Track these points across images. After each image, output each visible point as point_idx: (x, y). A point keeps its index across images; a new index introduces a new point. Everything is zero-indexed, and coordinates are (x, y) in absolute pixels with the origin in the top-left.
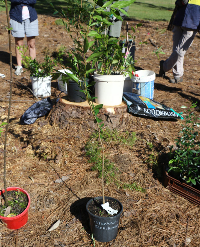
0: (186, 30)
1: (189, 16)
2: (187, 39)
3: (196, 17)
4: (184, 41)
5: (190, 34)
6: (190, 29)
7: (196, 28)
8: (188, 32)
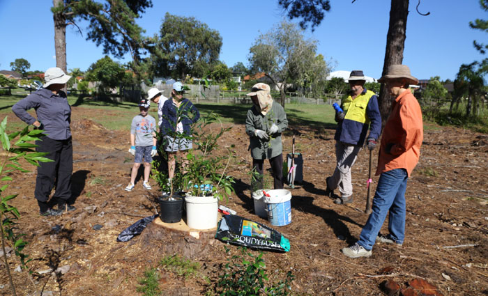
0: (346, 145)
1: (346, 131)
2: (348, 154)
3: (354, 132)
4: (345, 157)
5: (351, 149)
6: (351, 145)
7: (356, 143)
8: (349, 148)
